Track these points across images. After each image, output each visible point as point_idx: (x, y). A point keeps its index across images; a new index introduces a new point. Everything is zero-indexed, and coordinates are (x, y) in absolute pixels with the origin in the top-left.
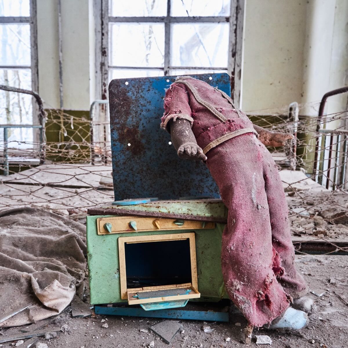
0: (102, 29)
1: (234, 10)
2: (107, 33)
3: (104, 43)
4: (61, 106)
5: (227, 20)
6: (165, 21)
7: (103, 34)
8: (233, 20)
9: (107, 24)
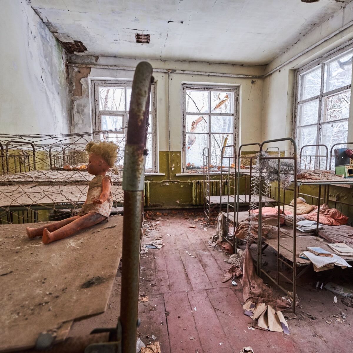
0: (183, 117)
1: (235, 112)
2: (185, 119)
3: (184, 123)
4: (169, 150)
5: (233, 115)
6: (209, 115)
7: (184, 119)
8: (235, 115)
9: (186, 115)
